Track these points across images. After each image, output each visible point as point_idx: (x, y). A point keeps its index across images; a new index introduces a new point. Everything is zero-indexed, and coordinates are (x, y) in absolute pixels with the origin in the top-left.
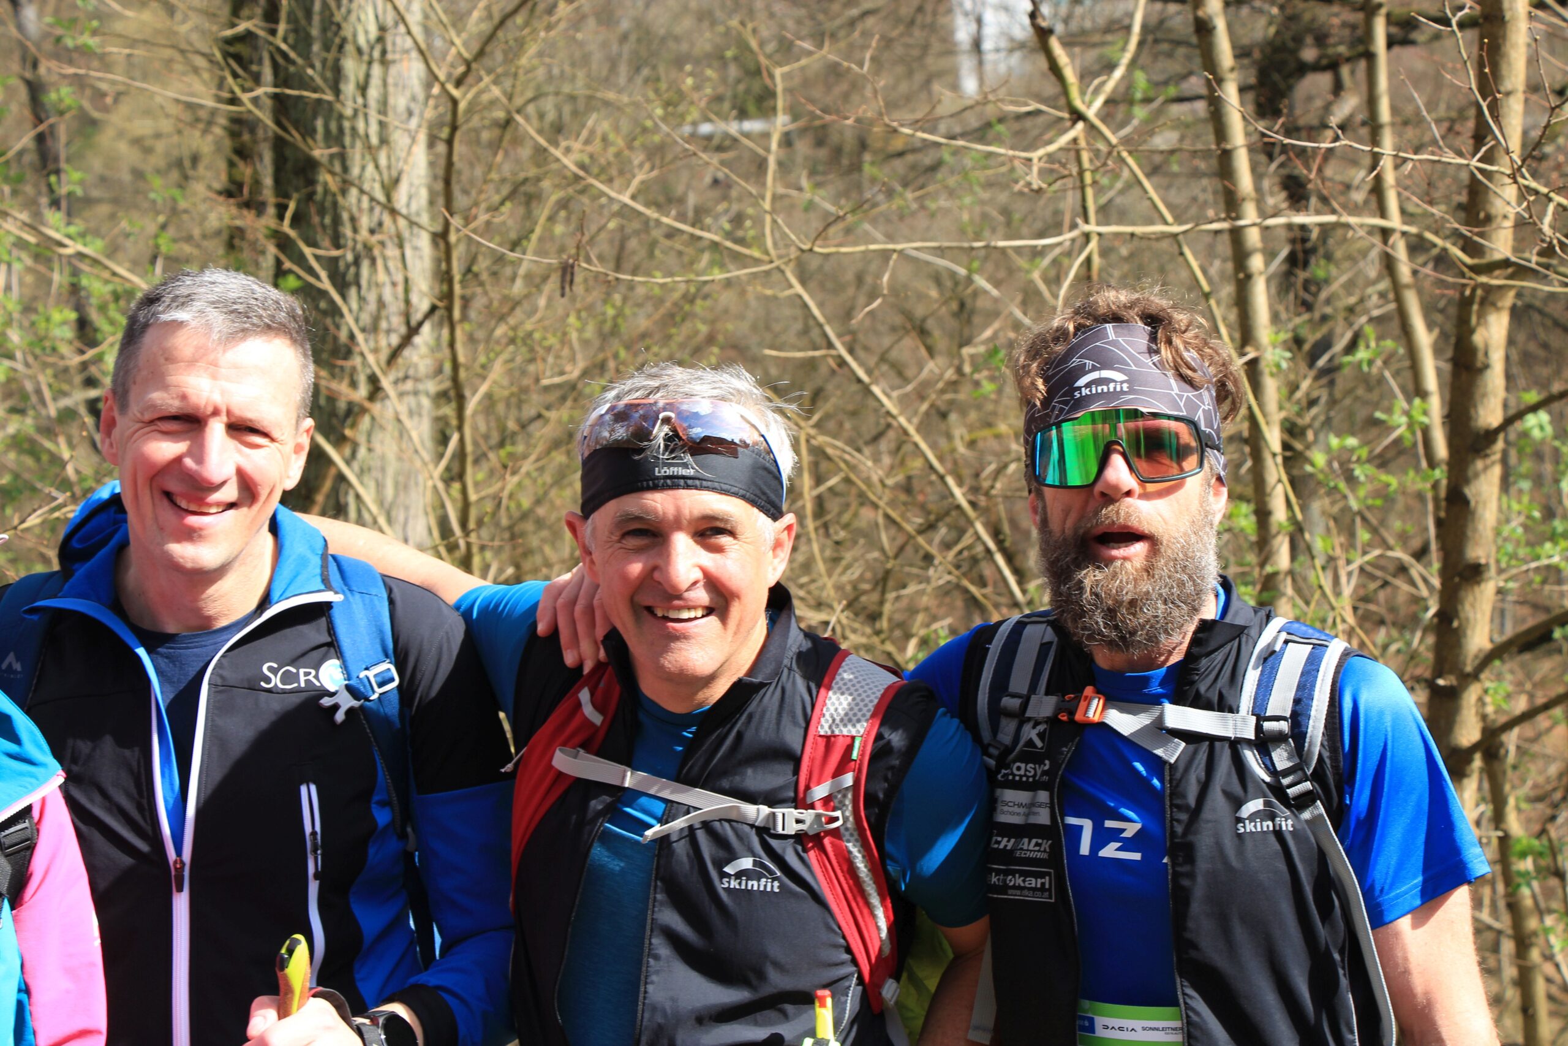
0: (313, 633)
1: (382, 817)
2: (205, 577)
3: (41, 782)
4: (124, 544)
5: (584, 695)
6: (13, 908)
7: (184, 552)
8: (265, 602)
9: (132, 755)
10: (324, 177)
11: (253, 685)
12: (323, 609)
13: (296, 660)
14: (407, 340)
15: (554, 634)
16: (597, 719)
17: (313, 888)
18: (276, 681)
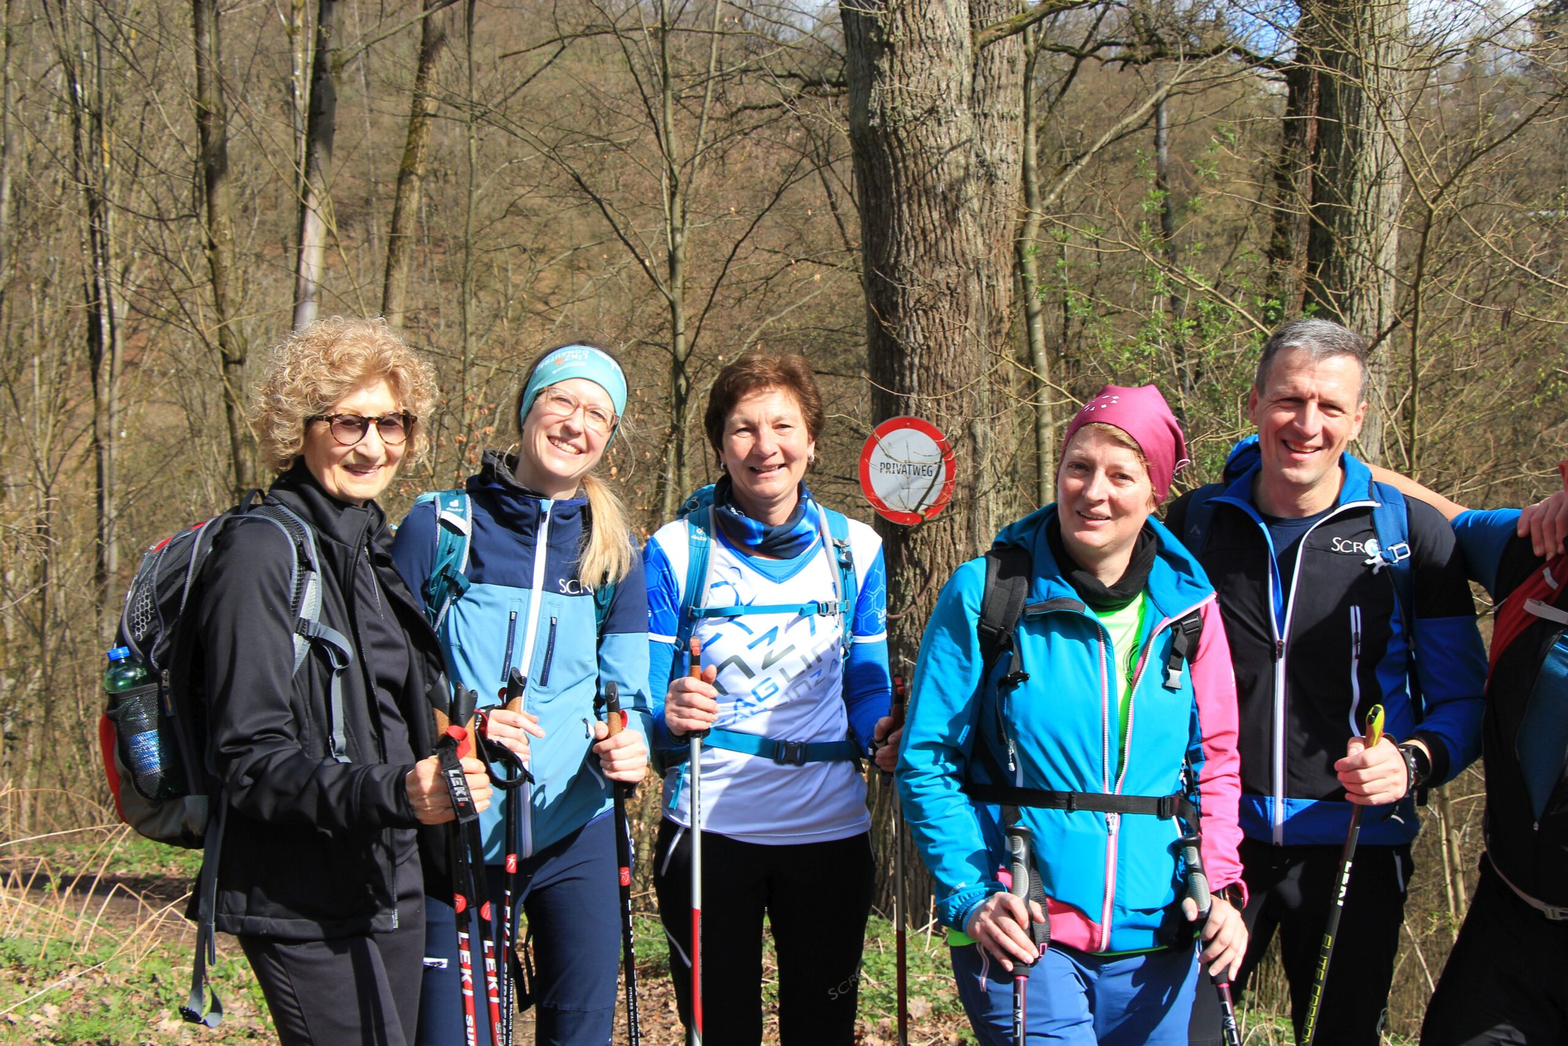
0: (1362, 524)
1: (1396, 628)
2: (1304, 487)
3: (1203, 597)
4: (1258, 470)
5: (1547, 572)
6: (1189, 663)
7: (1292, 473)
8: (1336, 504)
9: (1257, 584)
10: (1337, 248)
11: (1327, 548)
12: (1369, 510)
13: (1352, 537)
14: (1377, 342)
15: (1528, 537)
16: (1554, 585)
17: (1355, 664)
18: (1340, 547)
